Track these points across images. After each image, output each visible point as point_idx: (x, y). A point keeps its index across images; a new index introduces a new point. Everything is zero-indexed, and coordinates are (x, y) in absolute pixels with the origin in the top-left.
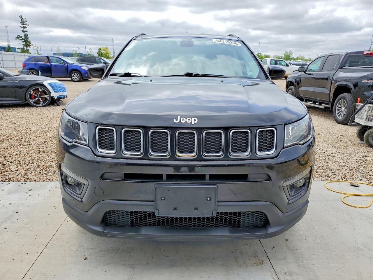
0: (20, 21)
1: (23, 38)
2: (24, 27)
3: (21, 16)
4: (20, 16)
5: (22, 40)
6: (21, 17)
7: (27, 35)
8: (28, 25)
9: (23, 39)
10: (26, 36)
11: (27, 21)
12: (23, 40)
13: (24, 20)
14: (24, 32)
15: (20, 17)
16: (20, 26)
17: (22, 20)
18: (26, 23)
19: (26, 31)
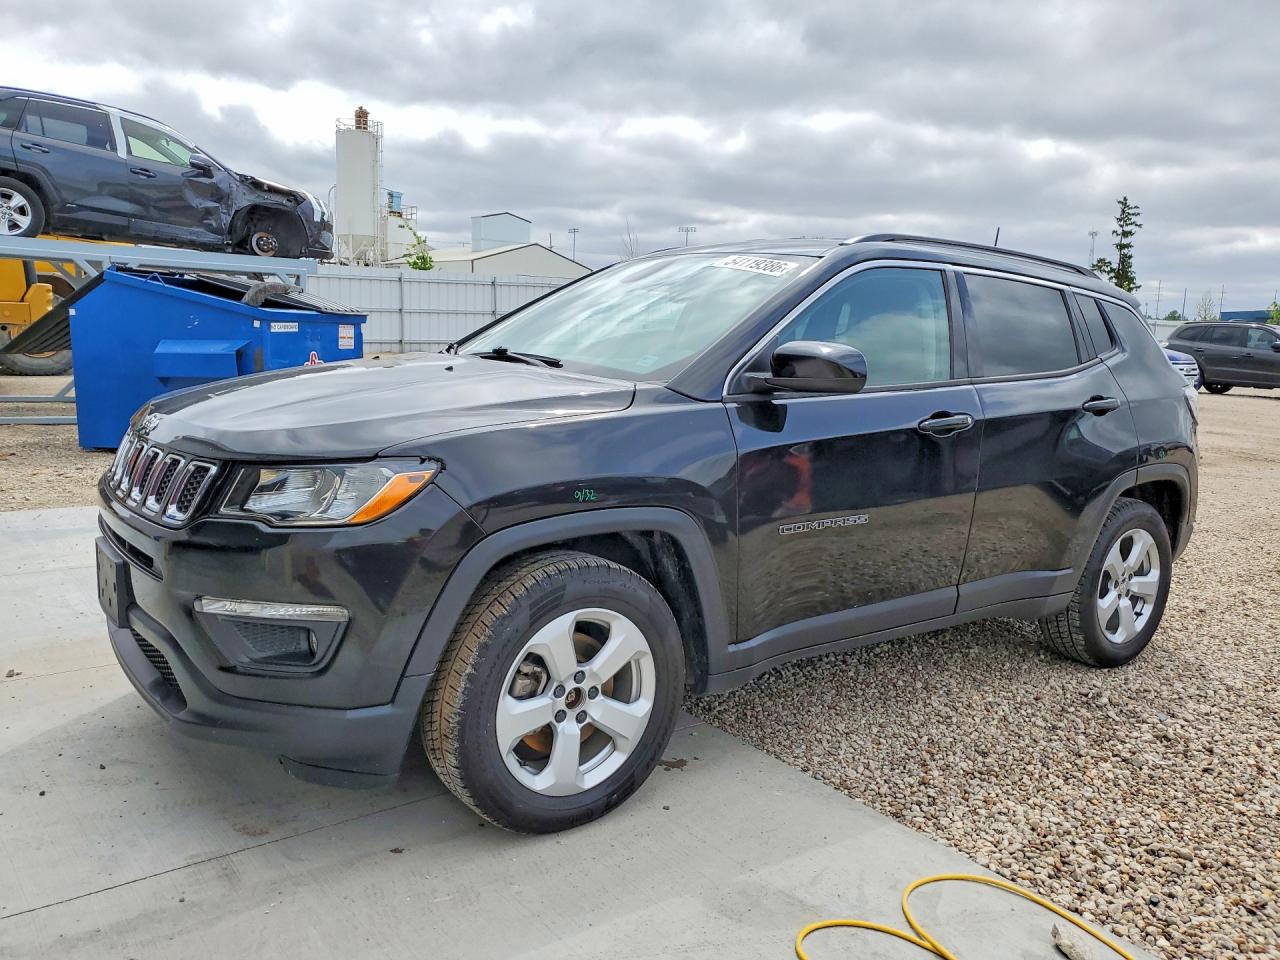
0: (1119, 216)
1: (1115, 266)
2: (1126, 234)
3: (1125, 199)
4: (1122, 200)
5: (1108, 273)
6: (1124, 203)
7: (1130, 257)
8: (1140, 226)
9: (1112, 270)
10: (1125, 260)
11: (1139, 214)
12: (1112, 274)
13: (1131, 211)
14: (1121, 247)
15: (1119, 202)
16: (1114, 232)
17: (1123, 211)
18: (1134, 219)
19: (1128, 246)
